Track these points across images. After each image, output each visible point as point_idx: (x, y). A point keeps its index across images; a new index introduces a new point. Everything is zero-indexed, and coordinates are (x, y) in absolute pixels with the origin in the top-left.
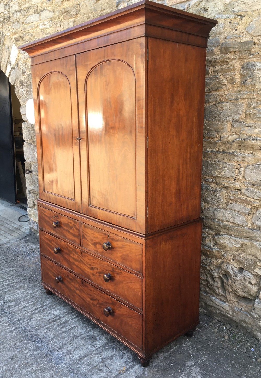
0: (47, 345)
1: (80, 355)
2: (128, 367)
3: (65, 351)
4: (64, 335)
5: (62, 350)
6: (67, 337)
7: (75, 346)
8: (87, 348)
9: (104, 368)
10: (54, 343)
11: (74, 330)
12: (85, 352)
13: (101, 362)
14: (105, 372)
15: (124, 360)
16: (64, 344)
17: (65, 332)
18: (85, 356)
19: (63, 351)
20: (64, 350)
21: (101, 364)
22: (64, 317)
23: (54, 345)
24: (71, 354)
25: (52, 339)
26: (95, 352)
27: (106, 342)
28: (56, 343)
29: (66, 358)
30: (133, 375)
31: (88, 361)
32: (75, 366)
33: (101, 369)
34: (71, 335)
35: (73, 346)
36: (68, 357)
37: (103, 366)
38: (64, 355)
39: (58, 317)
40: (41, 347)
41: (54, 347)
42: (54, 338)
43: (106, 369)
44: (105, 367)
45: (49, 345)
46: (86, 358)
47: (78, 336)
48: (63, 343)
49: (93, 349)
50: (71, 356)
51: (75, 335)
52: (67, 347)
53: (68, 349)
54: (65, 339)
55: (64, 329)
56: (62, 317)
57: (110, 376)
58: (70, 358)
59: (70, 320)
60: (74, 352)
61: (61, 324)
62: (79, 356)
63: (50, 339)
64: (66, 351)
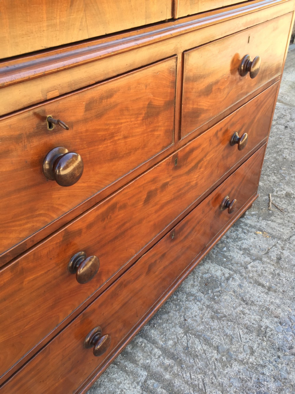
0: (264, 366)
1: (262, 292)
2: (253, 230)
3: (266, 322)
4: (216, 340)
5: (267, 327)
6: (225, 332)
7: (244, 308)
8: (240, 286)
9: (274, 255)
10: (252, 353)
11: (195, 324)
12: (251, 287)
13: (261, 260)
14: (280, 252)
15: (242, 235)
16: (245, 330)
17: (207, 341)
18: (260, 284)
19: (268, 324)
20: (262, 324)
21: (265, 259)
22: (146, 368)
23: (258, 351)
24: (268, 309)
25: (241, 362)
26: (244, 274)
27: (211, 262)
28: (251, 348)
29: (282, 314)
30: (265, 223)
31: (270, 277)
32: (292, 294)
33: (275, 259)
34: (215, 324)
35: (247, 311)
36: (279, 311)
37: (269, 258)
38: (276, 320)
39: (150, 382)
40: (276, 379)
41: (263, 349)
42: (235, 360)
43: (274, 251)
44: (270, 254)
45: (261, 362)
46: (264, 283)
47: (213, 311)
48: (247, 333)
49: (237, 277)
50: (272, 307)
51: (212, 318)
52: (254, 322)
53: (257, 318)
54: (229, 332)
55: (199, 347)
56: (149, 371)
57: (282, 246)
58: (279, 307)
59: (157, 348)
60: (261, 303)
61: (180, 363)
62: (267, 293)
63: (242, 367)
64: (265, 320)
